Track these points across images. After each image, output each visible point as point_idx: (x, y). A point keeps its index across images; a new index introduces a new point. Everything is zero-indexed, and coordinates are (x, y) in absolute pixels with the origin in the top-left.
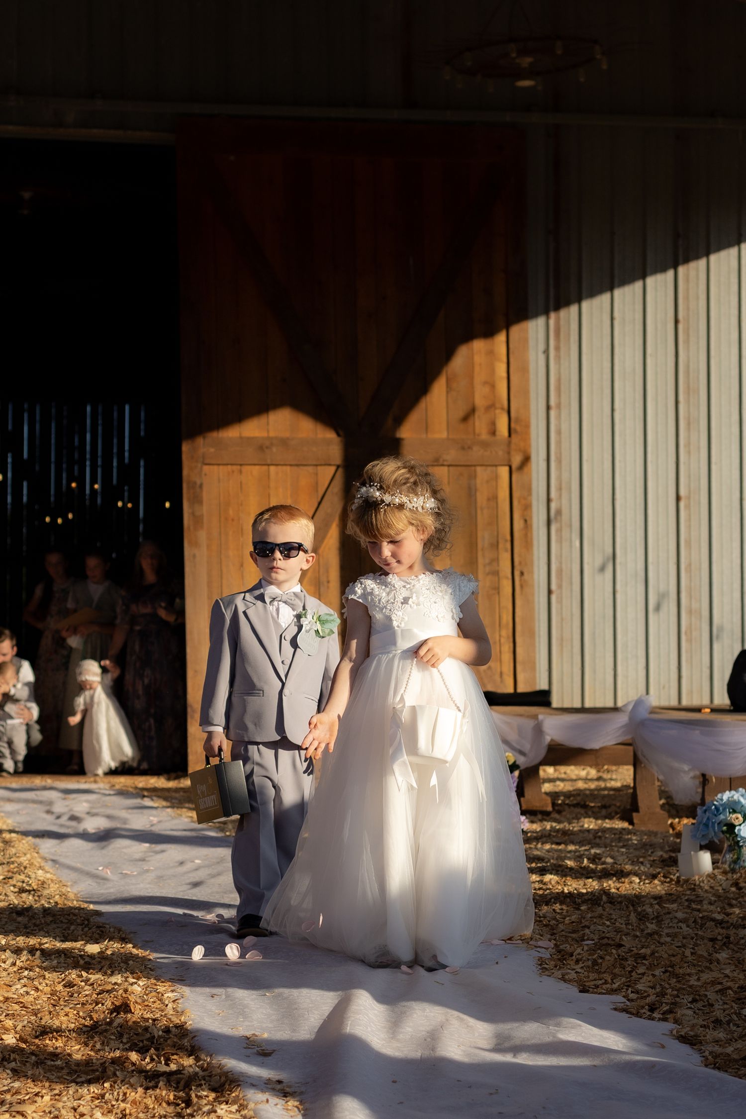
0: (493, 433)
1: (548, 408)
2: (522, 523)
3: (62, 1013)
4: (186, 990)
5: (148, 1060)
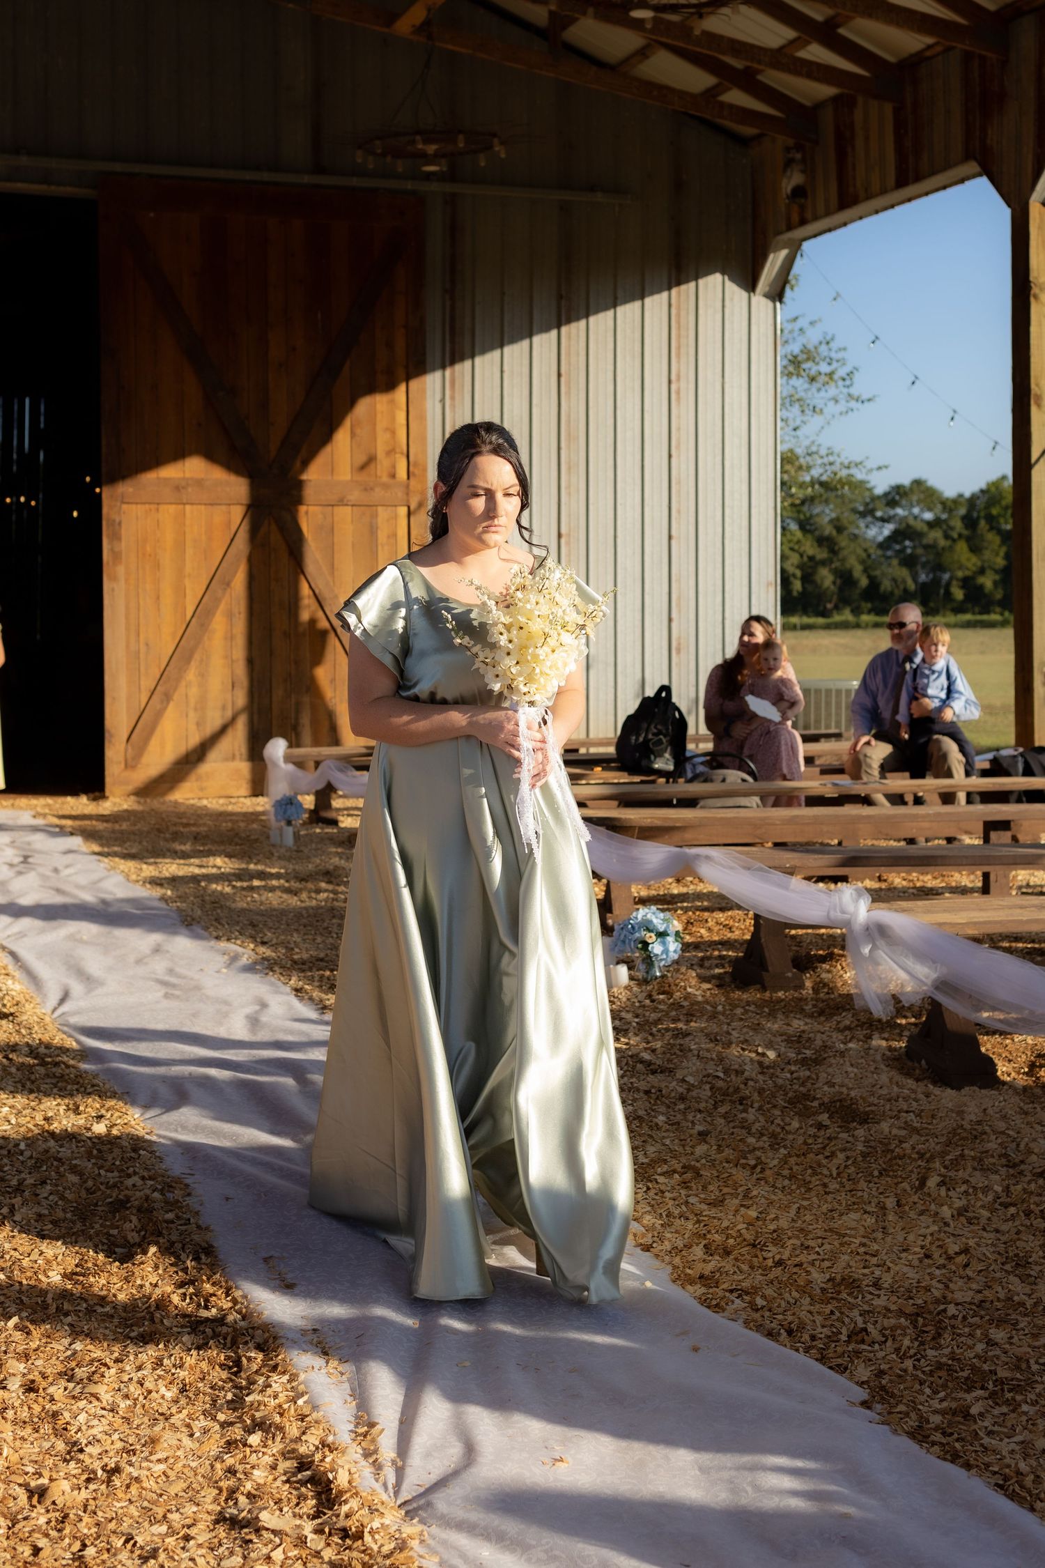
0: (393, 476)
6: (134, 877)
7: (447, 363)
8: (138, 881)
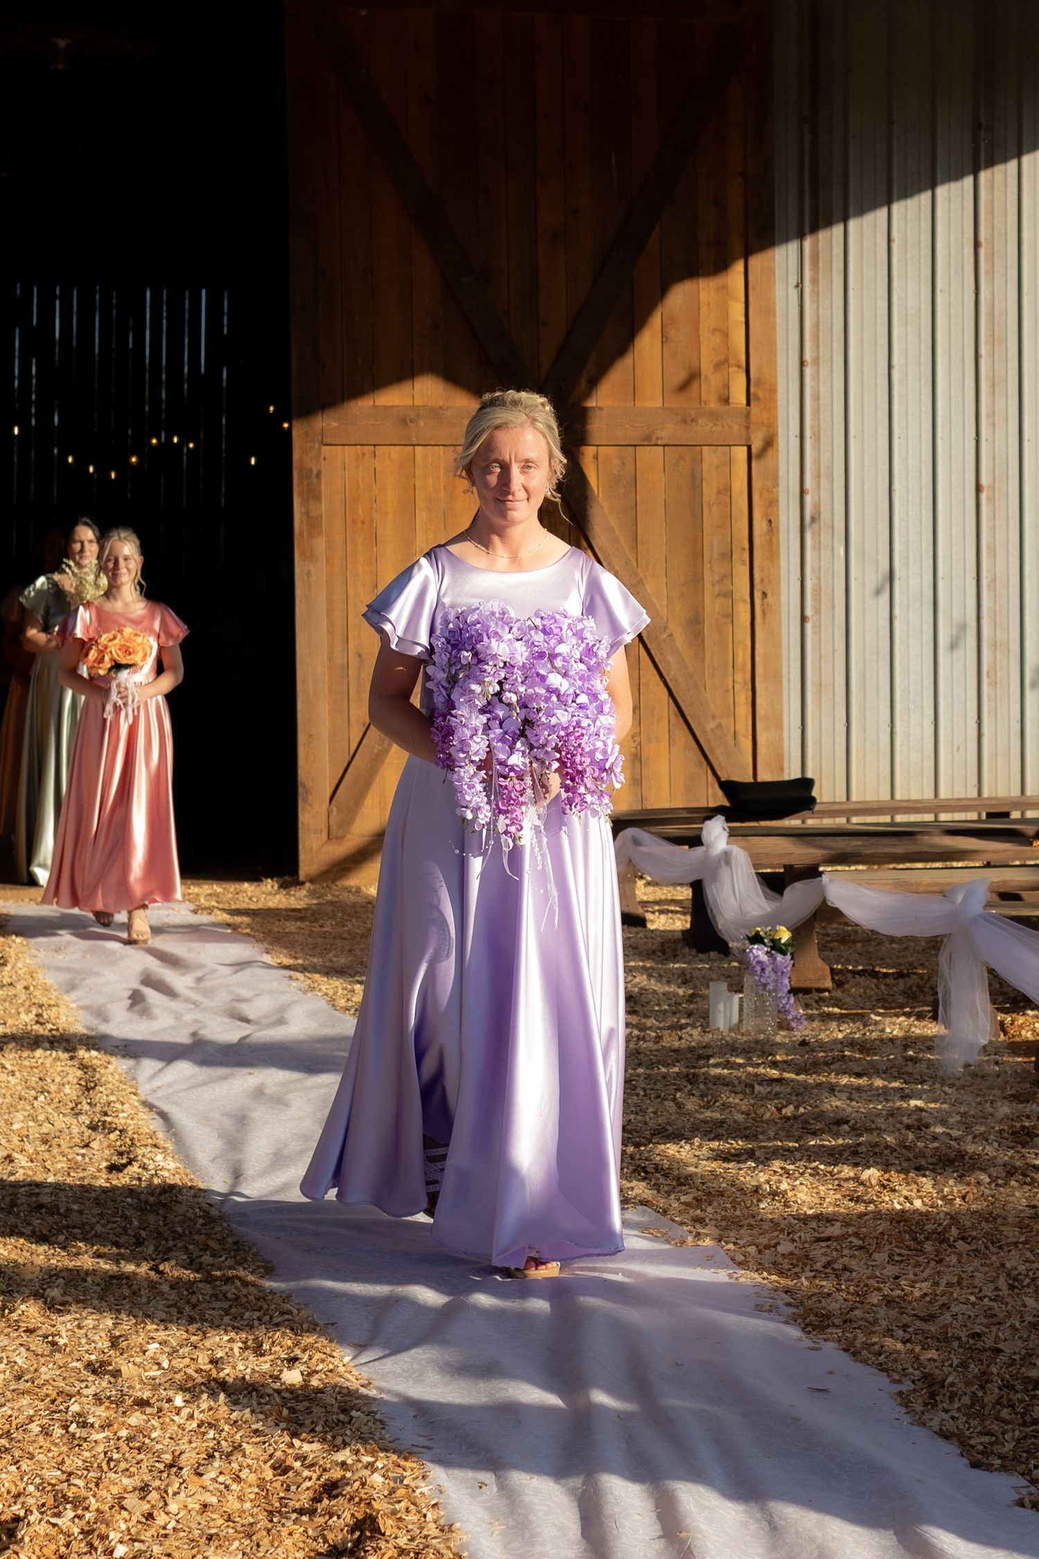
0: (726, 400)
1: (802, 364)
2: (765, 523)
6: (342, 1002)
7: (807, 228)
8: (348, 1009)
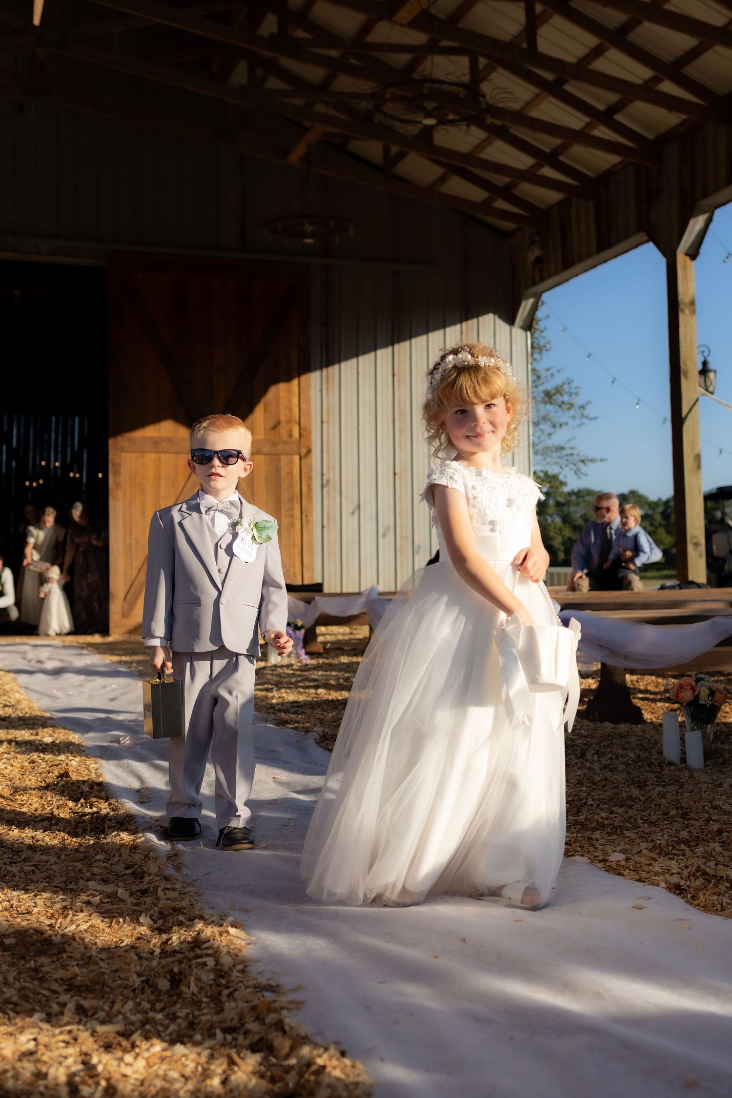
0: (291, 436)
1: (322, 422)
2: (307, 487)
3: (27, 779)
4: (103, 762)
5: (79, 805)
7: (324, 366)
